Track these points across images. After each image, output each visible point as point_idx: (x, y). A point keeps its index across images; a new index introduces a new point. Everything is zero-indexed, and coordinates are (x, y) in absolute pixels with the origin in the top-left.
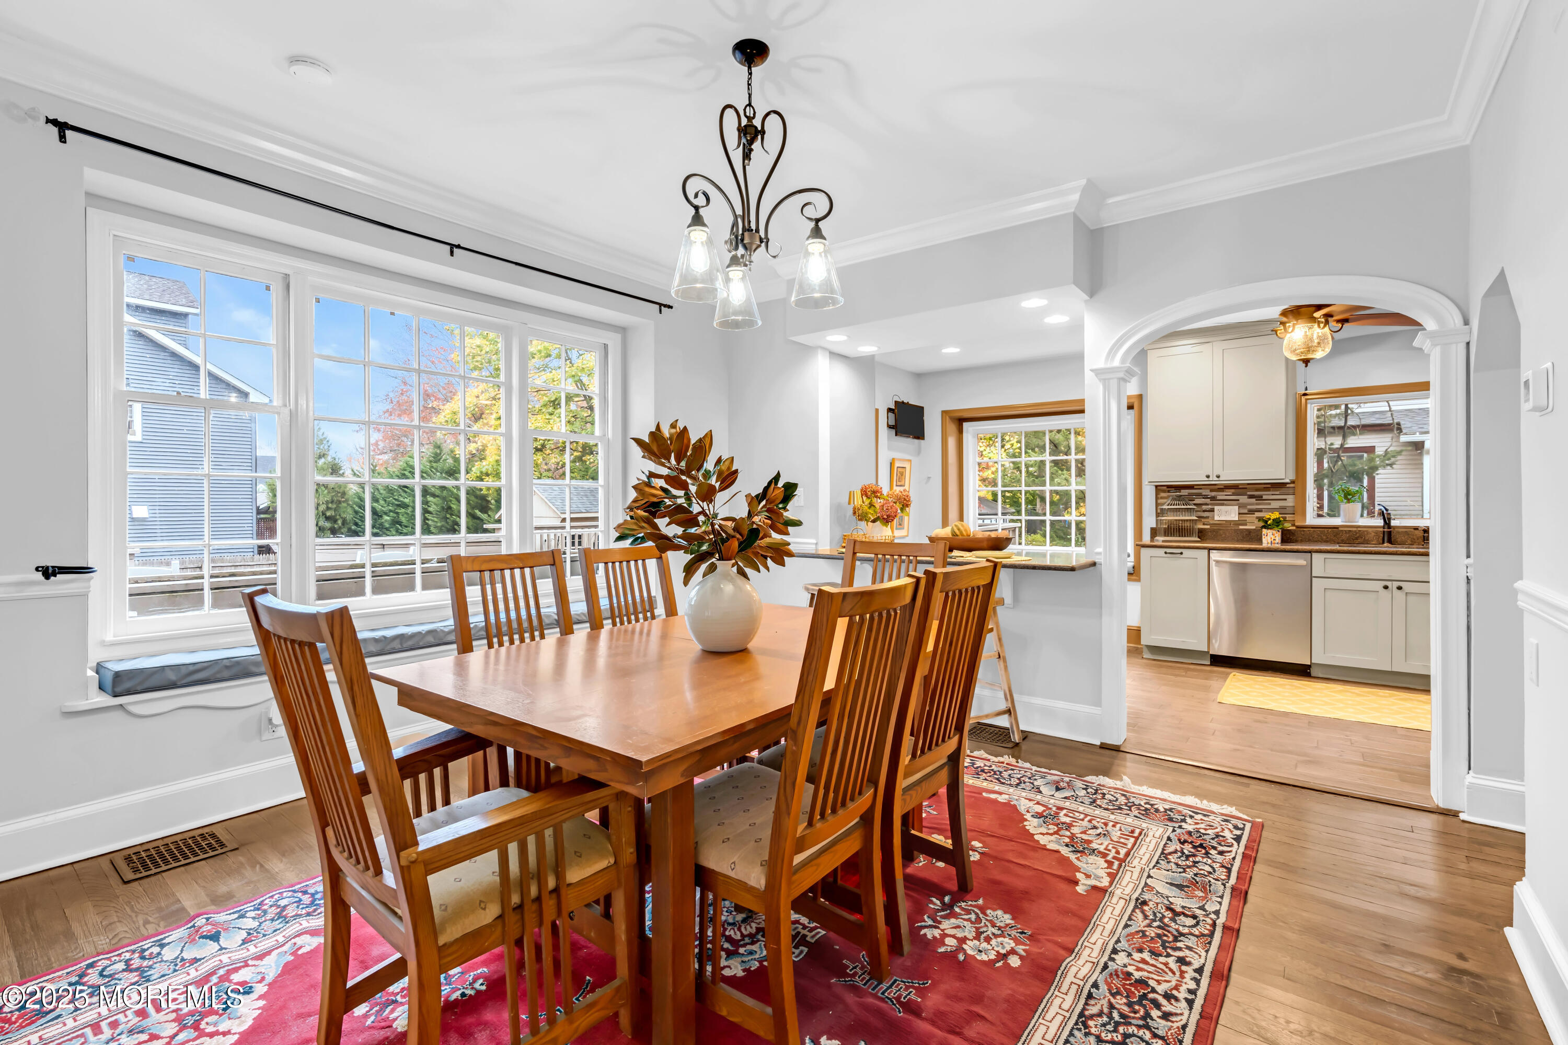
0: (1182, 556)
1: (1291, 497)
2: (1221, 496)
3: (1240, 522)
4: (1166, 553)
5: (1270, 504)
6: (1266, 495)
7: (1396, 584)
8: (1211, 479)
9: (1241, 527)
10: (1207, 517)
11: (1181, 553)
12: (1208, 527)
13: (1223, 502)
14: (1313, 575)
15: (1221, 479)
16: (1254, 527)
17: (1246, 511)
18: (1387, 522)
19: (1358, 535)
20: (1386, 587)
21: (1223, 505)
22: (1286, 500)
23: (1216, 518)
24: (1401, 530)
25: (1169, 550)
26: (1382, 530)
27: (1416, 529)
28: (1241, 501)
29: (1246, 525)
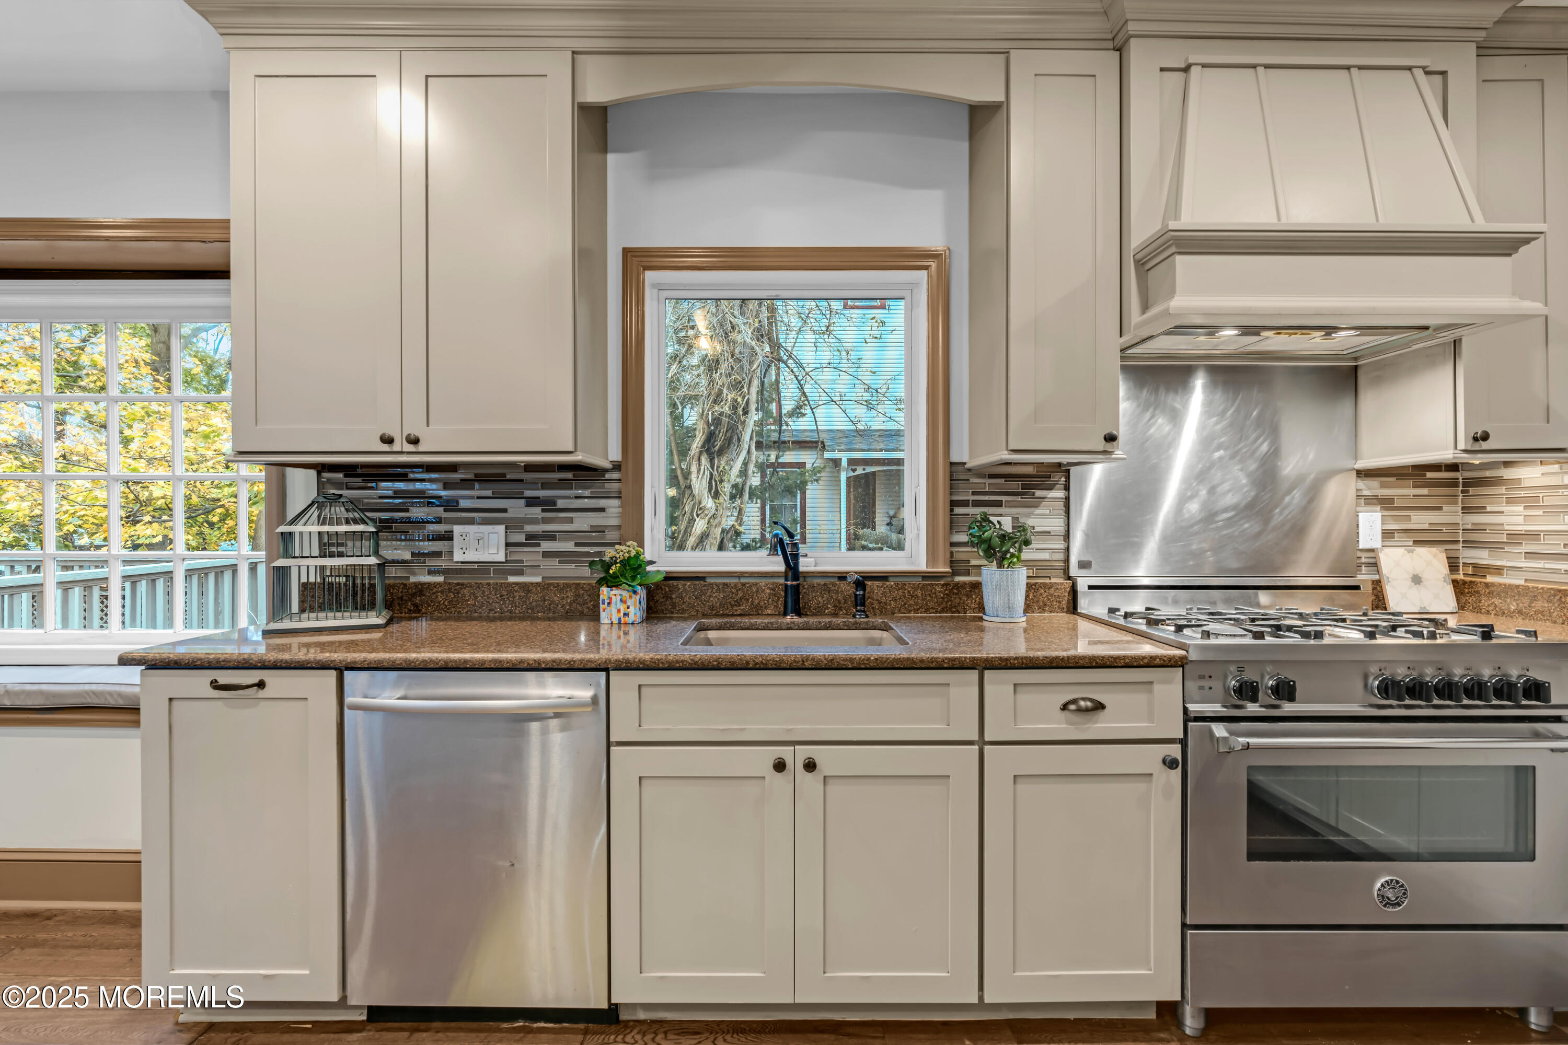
0: (262, 693)
1: (616, 502)
2: (467, 498)
3: (508, 566)
4: (215, 685)
5: (570, 520)
6: (564, 498)
7: (804, 752)
8: (396, 447)
9: (512, 579)
10: (438, 554)
11: (261, 685)
12: (440, 579)
13: (472, 516)
14: (613, 739)
15: (422, 447)
16: (538, 579)
17: (521, 538)
18: (791, 562)
19: (740, 594)
20: (780, 766)
21: (471, 522)
22: (603, 510)
23: (458, 557)
24: (816, 581)
25: (225, 677)
26: (782, 581)
27: (842, 577)
28: (510, 514)
29: (520, 573)
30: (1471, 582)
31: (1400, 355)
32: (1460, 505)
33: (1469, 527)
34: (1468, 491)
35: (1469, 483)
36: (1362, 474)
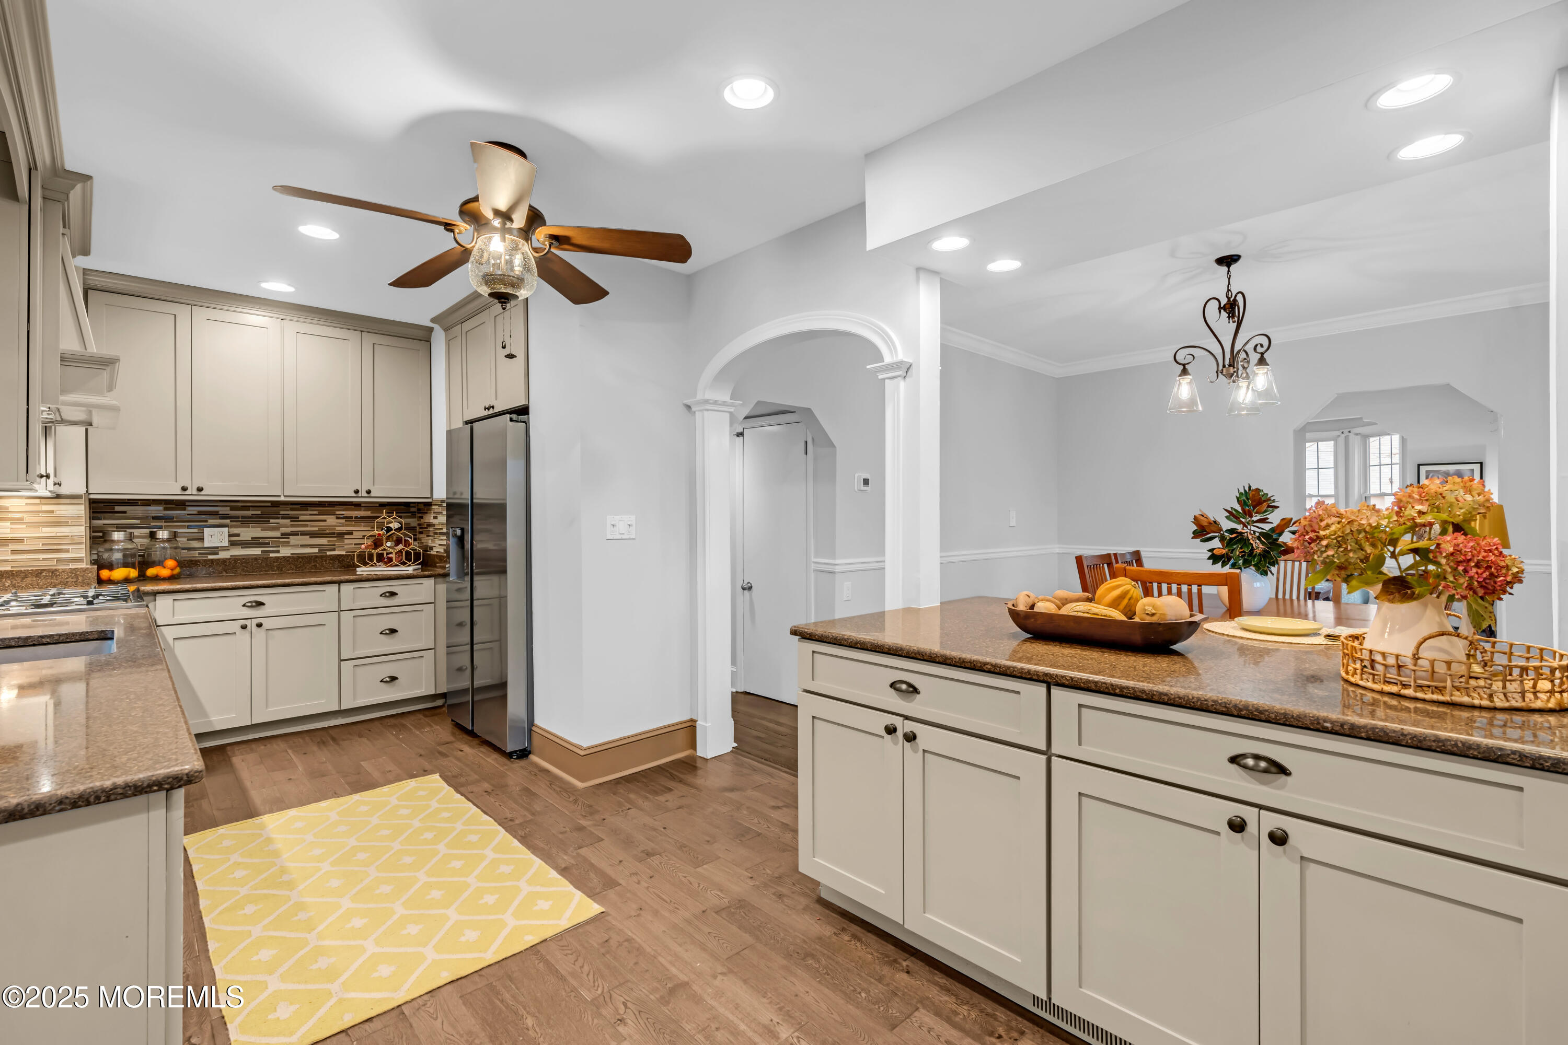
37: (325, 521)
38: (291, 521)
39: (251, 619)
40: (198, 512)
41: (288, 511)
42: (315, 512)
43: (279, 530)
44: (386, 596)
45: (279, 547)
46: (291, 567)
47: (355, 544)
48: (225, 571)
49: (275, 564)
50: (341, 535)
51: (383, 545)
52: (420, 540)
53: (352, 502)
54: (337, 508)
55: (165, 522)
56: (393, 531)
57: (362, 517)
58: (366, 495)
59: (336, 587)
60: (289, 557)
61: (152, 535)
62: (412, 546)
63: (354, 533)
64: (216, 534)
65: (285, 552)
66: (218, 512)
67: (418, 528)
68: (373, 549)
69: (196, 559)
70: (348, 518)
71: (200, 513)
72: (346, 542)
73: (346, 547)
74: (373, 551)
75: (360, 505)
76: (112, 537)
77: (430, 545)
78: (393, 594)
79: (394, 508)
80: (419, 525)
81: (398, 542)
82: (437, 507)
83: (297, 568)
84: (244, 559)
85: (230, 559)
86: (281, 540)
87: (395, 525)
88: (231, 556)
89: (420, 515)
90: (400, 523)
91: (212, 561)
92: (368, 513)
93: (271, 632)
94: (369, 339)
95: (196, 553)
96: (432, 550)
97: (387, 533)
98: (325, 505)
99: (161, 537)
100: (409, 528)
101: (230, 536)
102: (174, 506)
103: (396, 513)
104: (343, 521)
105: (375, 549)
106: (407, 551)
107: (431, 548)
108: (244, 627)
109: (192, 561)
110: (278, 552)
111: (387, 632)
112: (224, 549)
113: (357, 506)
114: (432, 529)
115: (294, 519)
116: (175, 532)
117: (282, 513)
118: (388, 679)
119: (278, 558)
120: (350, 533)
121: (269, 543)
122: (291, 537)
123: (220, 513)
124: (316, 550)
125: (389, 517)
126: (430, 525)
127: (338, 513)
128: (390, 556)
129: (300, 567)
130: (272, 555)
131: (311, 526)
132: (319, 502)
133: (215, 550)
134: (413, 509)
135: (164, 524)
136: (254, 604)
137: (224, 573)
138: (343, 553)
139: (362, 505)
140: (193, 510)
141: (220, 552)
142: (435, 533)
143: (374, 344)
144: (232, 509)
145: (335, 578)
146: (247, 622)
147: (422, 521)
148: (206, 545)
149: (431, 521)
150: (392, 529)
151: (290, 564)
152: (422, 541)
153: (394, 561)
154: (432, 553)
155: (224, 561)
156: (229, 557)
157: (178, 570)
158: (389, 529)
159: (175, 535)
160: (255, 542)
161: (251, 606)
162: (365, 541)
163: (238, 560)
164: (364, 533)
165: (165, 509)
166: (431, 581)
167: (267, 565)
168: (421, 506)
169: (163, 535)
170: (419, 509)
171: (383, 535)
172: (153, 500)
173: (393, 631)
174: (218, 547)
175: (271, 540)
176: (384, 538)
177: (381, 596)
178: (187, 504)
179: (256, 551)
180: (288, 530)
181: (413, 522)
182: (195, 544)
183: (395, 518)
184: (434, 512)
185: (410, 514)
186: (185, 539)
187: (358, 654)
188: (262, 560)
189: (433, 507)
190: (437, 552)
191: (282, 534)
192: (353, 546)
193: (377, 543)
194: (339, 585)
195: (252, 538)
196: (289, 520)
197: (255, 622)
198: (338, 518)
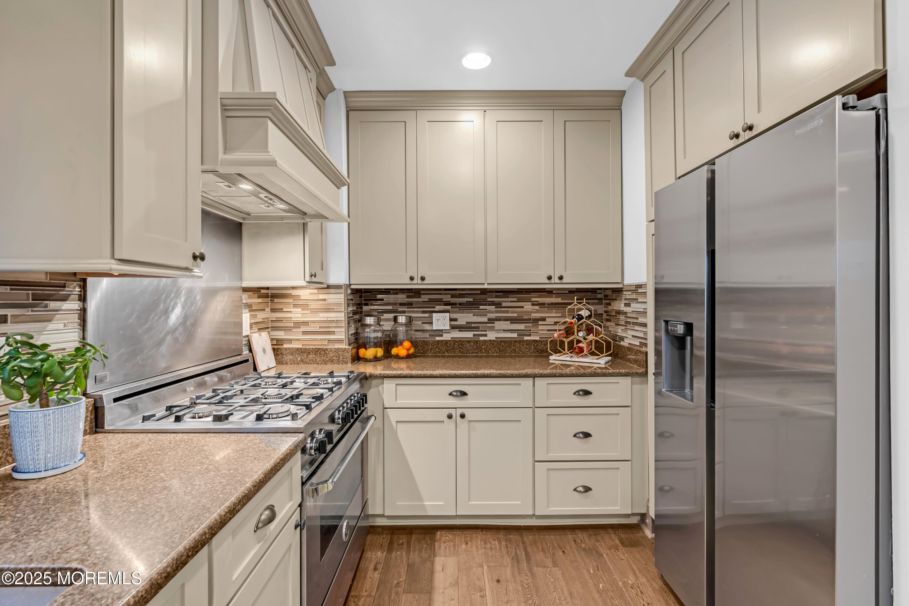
30: (278, 348)
31: (272, 223)
32: (270, 308)
33: (273, 319)
34: (274, 301)
35: (274, 296)
36: (245, 290)
37: (523, 307)
38: (496, 307)
39: (456, 408)
40: (429, 299)
41: (494, 298)
42: (515, 299)
43: (486, 315)
44: (579, 395)
45: (486, 331)
46: (495, 351)
47: (548, 330)
48: (447, 351)
49: (484, 347)
50: (536, 321)
51: (574, 334)
52: (608, 327)
53: (545, 289)
54: (533, 295)
55: (407, 308)
56: (584, 320)
57: (552, 304)
58: (558, 281)
59: (530, 381)
60: (494, 341)
61: (395, 319)
62: (601, 336)
63: (547, 319)
64: (441, 319)
65: (491, 336)
66: (442, 299)
67: (605, 315)
68: (564, 337)
69: (428, 340)
70: (542, 305)
71: (431, 300)
72: (540, 327)
73: (540, 332)
74: (565, 340)
75: (552, 292)
76: (365, 322)
77: (619, 334)
78: (587, 393)
79: (582, 294)
80: (606, 312)
81: (589, 330)
82: (630, 293)
83: (500, 351)
84: (460, 341)
85: (450, 341)
86: (488, 325)
87: (585, 313)
88: (452, 338)
89: (608, 301)
90: (590, 311)
91: (438, 341)
92: (559, 300)
93: (472, 424)
94: (561, 116)
95: (427, 335)
96: (623, 340)
97: (578, 321)
98: (523, 292)
99: (400, 321)
100: (599, 316)
101: (451, 320)
102: (413, 294)
103: (586, 299)
104: (537, 307)
105: (567, 338)
106: (597, 340)
107: (622, 339)
108: (450, 417)
109: (424, 341)
110: (486, 335)
111: (581, 435)
112: (447, 332)
113: (549, 292)
114: (622, 317)
115: (498, 305)
116: (410, 317)
117: (489, 300)
118: (581, 489)
119: (485, 341)
120: (544, 319)
121: (478, 328)
122: (496, 322)
123: (444, 300)
124: (515, 335)
125: (580, 303)
126: (619, 312)
127: (533, 299)
128: (580, 345)
129: (502, 351)
130: (482, 338)
131: (512, 312)
132: (518, 289)
133: (440, 332)
134: (599, 296)
135: (406, 309)
136: (459, 394)
137: (446, 353)
138: (537, 338)
139: (554, 292)
140: (425, 298)
141: (444, 335)
142: (627, 323)
143: (565, 121)
144: (453, 296)
145: (529, 371)
146: (453, 412)
147: (610, 308)
148: (435, 328)
149: (621, 309)
150: (582, 318)
151: (495, 347)
152: (610, 329)
153: (585, 352)
154: (622, 343)
155: (446, 342)
156: (450, 339)
157: (412, 351)
158: (580, 318)
159: (410, 320)
160: (467, 327)
161: (456, 396)
162: (557, 327)
163: (457, 342)
164: (556, 320)
165: (408, 297)
166: (627, 381)
167: (477, 347)
168: (609, 293)
169: (402, 320)
170: (606, 296)
171: (575, 323)
172: (401, 289)
173: (587, 435)
174: (442, 330)
175: (480, 325)
176: (576, 326)
177: (575, 394)
178: (422, 292)
179: (469, 335)
180: (493, 316)
181: (600, 309)
182: (427, 327)
183: (584, 305)
184: (625, 299)
185: (597, 301)
186: (420, 323)
187: (552, 456)
188: (474, 343)
189: (624, 293)
190: (629, 344)
191: (489, 319)
192: (546, 332)
193: (569, 331)
194: (534, 378)
195: (467, 323)
196: (494, 307)
197: (459, 411)
198: (533, 305)
